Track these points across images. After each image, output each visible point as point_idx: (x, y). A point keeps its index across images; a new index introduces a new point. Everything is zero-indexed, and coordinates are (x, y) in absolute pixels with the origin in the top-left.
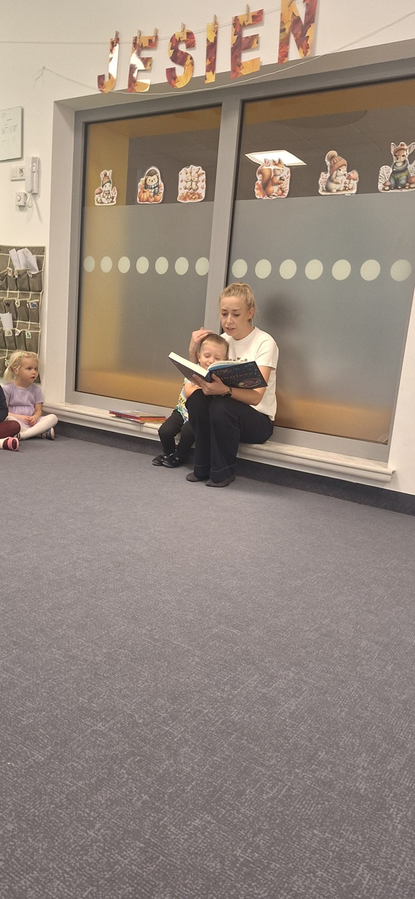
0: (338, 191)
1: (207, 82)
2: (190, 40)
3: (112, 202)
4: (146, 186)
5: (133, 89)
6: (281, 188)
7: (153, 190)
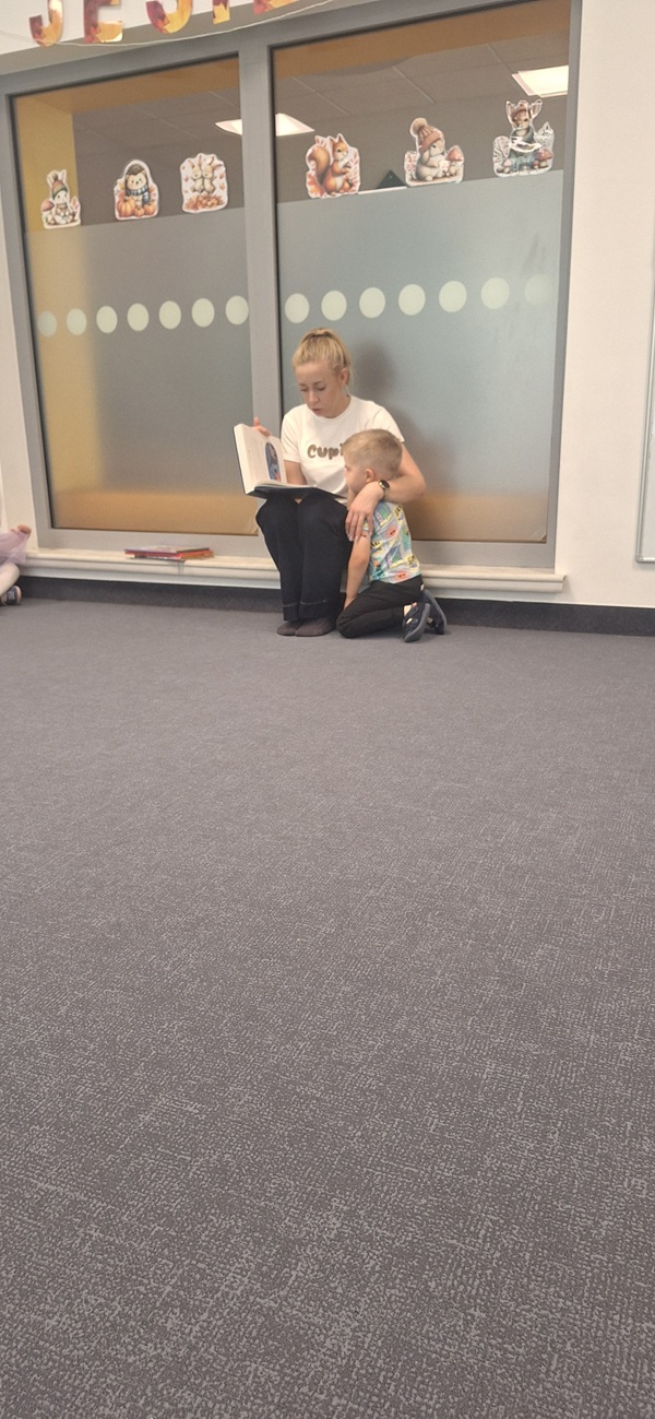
0: (435, 178)
1: (217, 21)
3: (73, 221)
4: (128, 192)
5: (93, 38)
6: (347, 180)
7: (141, 197)
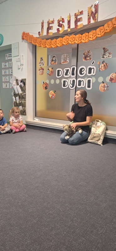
0: (106, 57)
1: (68, 31)
2: (63, 20)
3: (43, 65)
5: (48, 35)
6: (90, 58)
